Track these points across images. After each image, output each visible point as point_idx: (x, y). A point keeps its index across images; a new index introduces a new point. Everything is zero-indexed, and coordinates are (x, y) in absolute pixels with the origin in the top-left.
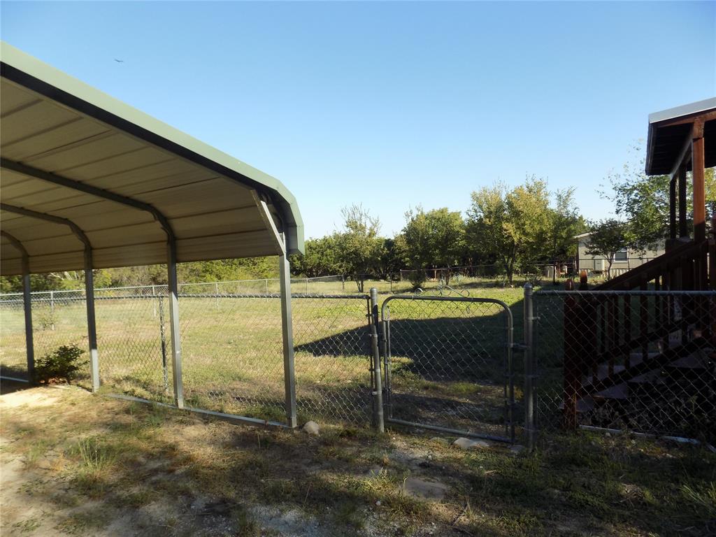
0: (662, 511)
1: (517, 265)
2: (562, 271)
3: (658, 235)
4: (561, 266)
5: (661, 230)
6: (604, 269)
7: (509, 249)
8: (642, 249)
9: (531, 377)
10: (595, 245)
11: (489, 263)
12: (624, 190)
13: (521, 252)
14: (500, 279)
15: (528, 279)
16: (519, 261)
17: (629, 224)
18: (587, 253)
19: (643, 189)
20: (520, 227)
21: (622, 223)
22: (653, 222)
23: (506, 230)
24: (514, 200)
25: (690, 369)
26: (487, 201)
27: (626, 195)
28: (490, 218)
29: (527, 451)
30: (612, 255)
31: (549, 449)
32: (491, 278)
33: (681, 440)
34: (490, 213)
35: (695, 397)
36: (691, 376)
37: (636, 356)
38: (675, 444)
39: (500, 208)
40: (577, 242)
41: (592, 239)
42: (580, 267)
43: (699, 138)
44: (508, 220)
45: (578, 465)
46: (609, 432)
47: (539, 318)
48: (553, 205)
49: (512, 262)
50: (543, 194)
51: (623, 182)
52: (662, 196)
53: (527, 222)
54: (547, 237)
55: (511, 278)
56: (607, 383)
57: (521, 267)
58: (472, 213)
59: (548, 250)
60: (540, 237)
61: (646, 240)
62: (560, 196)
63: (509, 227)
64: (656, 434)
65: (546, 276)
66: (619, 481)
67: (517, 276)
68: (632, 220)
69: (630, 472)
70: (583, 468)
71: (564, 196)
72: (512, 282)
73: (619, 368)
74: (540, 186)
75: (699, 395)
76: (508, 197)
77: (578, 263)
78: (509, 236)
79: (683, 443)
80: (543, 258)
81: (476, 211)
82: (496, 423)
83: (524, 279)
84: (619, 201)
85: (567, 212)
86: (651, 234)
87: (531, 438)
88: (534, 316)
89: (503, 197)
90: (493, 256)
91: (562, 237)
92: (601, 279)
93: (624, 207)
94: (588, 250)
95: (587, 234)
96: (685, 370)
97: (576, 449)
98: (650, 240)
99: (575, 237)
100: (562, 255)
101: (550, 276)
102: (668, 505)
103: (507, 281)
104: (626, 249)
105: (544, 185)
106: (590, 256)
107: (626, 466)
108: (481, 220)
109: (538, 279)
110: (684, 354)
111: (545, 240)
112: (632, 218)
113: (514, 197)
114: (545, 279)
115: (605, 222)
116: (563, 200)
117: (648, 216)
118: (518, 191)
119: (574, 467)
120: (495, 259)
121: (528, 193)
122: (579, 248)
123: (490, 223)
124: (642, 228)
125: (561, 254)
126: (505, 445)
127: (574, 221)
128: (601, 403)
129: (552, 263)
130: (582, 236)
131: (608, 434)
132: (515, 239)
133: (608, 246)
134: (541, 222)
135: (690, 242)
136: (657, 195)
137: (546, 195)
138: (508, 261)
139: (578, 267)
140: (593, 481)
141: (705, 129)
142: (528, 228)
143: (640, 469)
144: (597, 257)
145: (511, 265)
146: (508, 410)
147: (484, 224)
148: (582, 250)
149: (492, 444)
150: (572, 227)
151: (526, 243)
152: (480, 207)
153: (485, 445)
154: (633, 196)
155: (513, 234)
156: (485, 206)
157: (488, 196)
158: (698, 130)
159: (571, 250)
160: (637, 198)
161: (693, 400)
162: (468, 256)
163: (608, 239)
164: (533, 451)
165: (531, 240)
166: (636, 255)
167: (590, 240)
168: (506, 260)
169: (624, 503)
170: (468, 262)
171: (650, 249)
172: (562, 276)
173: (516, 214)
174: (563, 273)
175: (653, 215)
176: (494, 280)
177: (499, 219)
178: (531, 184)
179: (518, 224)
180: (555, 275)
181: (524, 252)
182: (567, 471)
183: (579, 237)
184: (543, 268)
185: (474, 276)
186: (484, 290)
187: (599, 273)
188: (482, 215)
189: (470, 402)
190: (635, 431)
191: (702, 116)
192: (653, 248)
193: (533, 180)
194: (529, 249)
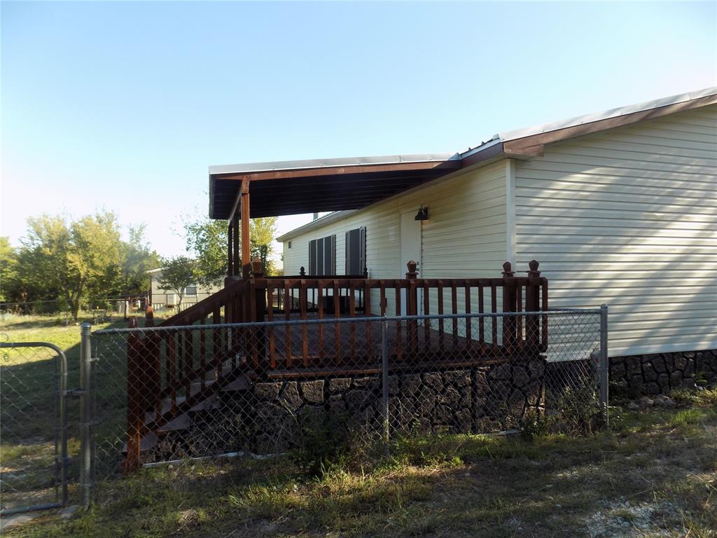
0: (212, 526)
1: (84, 301)
2: (134, 306)
3: (222, 273)
4: (134, 301)
5: (224, 268)
6: (175, 303)
7: (75, 283)
8: (208, 284)
9: (88, 424)
10: (166, 280)
11: (50, 298)
12: (194, 229)
13: (89, 286)
14: (62, 316)
15: (96, 315)
16: (87, 295)
17: (198, 261)
18: (159, 288)
19: (209, 230)
20: (89, 260)
21: (192, 260)
22: (217, 261)
23: (70, 262)
24: (81, 230)
25: (235, 391)
26: (47, 228)
27: (195, 234)
28: (51, 247)
29: (82, 510)
30: (182, 290)
31: (109, 499)
32: (50, 316)
33: (232, 455)
34: (52, 241)
35: (240, 415)
36: (237, 397)
37: (196, 386)
38: (226, 460)
39: (64, 237)
40: (150, 277)
41: (164, 275)
42: (153, 302)
43: (246, 194)
44: (73, 251)
45: (138, 507)
46: (172, 463)
47: (98, 359)
48: (125, 238)
49: (78, 297)
50: (114, 226)
51: (193, 223)
52: (224, 237)
53: (97, 255)
54: (118, 271)
55: (76, 315)
56: (169, 416)
57: (89, 303)
58: (27, 240)
59: (119, 284)
60: (111, 271)
61: (212, 276)
62: (132, 230)
63: (75, 260)
64: (211, 455)
65: (118, 312)
66: (177, 510)
67: (84, 312)
68: (201, 258)
69: (188, 498)
70: (145, 509)
71: (137, 230)
72: (76, 320)
73: (181, 400)
74: (111, 217)
75: (242, 413)
76: (74, 226)
77: (150, 298)
78: (74, 269)
79: (233, 457)
80: (115, 293)
81: (32, 238)
82: (46, 487)
83: (92, 316)
84: (189, 240)
85: (139, 246)
86: (216, 271)
87: (87, 494)
88: (92, 357)
89: (68, 226)
90: (54, 291)
91: (133, 272)
92: (172, 313)
93: (194, 245)
94: (160, 285)
95: (159, 269)
96: (232, 393)
97: (138, 491)
98: (215, 276)
99: (148, 272)
100: (135, 290)
101: (122, 312)
102: (218, 518)
103: (71, 319)
104: (195, 284)
105: (115, 217)
106: (162, 291)
107: (185, 493)
108: (39, 249)
109: (108, 315)
110: (232, 379)
111: (116, 274)
112: (200, 255)
113: (82, 227)
114: (115, 315)
115: (176, 259)
116: (136, 236)
117: (213, 254)
118: (87, 220)
119: (134, 511)
120: (57, 294)
121: (98, 224)
122: (153, 283)
123: (51, 254)
124: (208, 265)
125: (133, 288)
126: (55, 510)
127: (146, 255)
128: (162, 437)
129: (124, 297)
130: (154, 271)
131: (171, 466)
132: (82, 273)
133: (179, 281)
134: (112, 256)
135: (240, 281)
136: (220, 237)
137: (118, 227)
138: (72, 296)
139: (151, 302)
140: (153, 519)
141: (250, 186)
142: (97, 262)
143: (198, 492)
144: (168, 292)
145: (77, 301)
146: (60, 469)
147: (43, 254)
148: (155, 284)
149: (38, 515)
150: (145, 262)
151: (94, 276)
152: (39, 234)
153: (26, 519)
154: (201, 236)
155: (79, 267)
156: (44, 233)
157: (48, 222)
158: (245, 187)
159: (144, 285)
160: (205, 238)
161: (238, 418)
162: (22, 291)
163: (178, 274)
164: (89, 507)
165: (101, 274)
166: (204, 290)
167: (162, 275)
168: (71, 295)
169: (182, 530)
170: (21, 297)
171: (215, 284)
172: (134, 311)
173: (83, 245)
174: (136, 308)
175: (217, 253)
176: (55, 318)
177: (63, 249)
178: (102, 215)
179: (85, 256)
180: (128, 310)
181: (93, 286)
182: (127, 517)
183: (151, 271)
184: (114, 303)
185: (29, 314)
186: (40, 330)
187: (171, 307)
188: (41, 243)
189: (10, 470)
190: (193, 457)
191: (248, 176)
192: (218, 284)
193: (104, 211)
194: (98, 284)
